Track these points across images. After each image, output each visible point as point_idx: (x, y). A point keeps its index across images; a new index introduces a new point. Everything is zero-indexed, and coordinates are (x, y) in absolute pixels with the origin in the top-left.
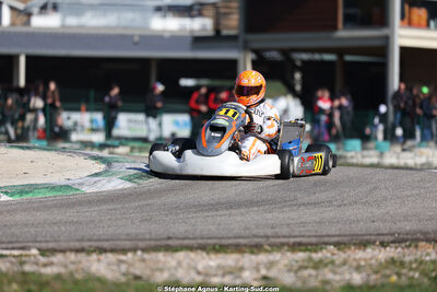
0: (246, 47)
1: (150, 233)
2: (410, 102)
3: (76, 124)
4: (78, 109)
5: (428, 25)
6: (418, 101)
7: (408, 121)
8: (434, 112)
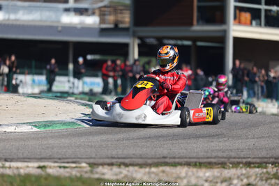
0: (134, 35)
2: (241, 73)
3: (21, 81)
4: (23, 73)
5: (251, 24)
6: (246, 72)
8: (257, 79)
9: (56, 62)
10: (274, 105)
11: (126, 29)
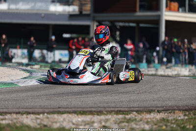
1: (50, 105)
2: (170, 46)
4: (16, 48)
5: (178, 10)
6: (174, 45)
7: (169, 55)
8: (182, 51)
10: (186, 69)
11: (88, 15)
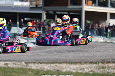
0: (44, 10)
2: (88, 25)
5: (92, 5)
7: (87, 30)
9: (12, 21)
10: (102, 38)
11: (41, 8)
